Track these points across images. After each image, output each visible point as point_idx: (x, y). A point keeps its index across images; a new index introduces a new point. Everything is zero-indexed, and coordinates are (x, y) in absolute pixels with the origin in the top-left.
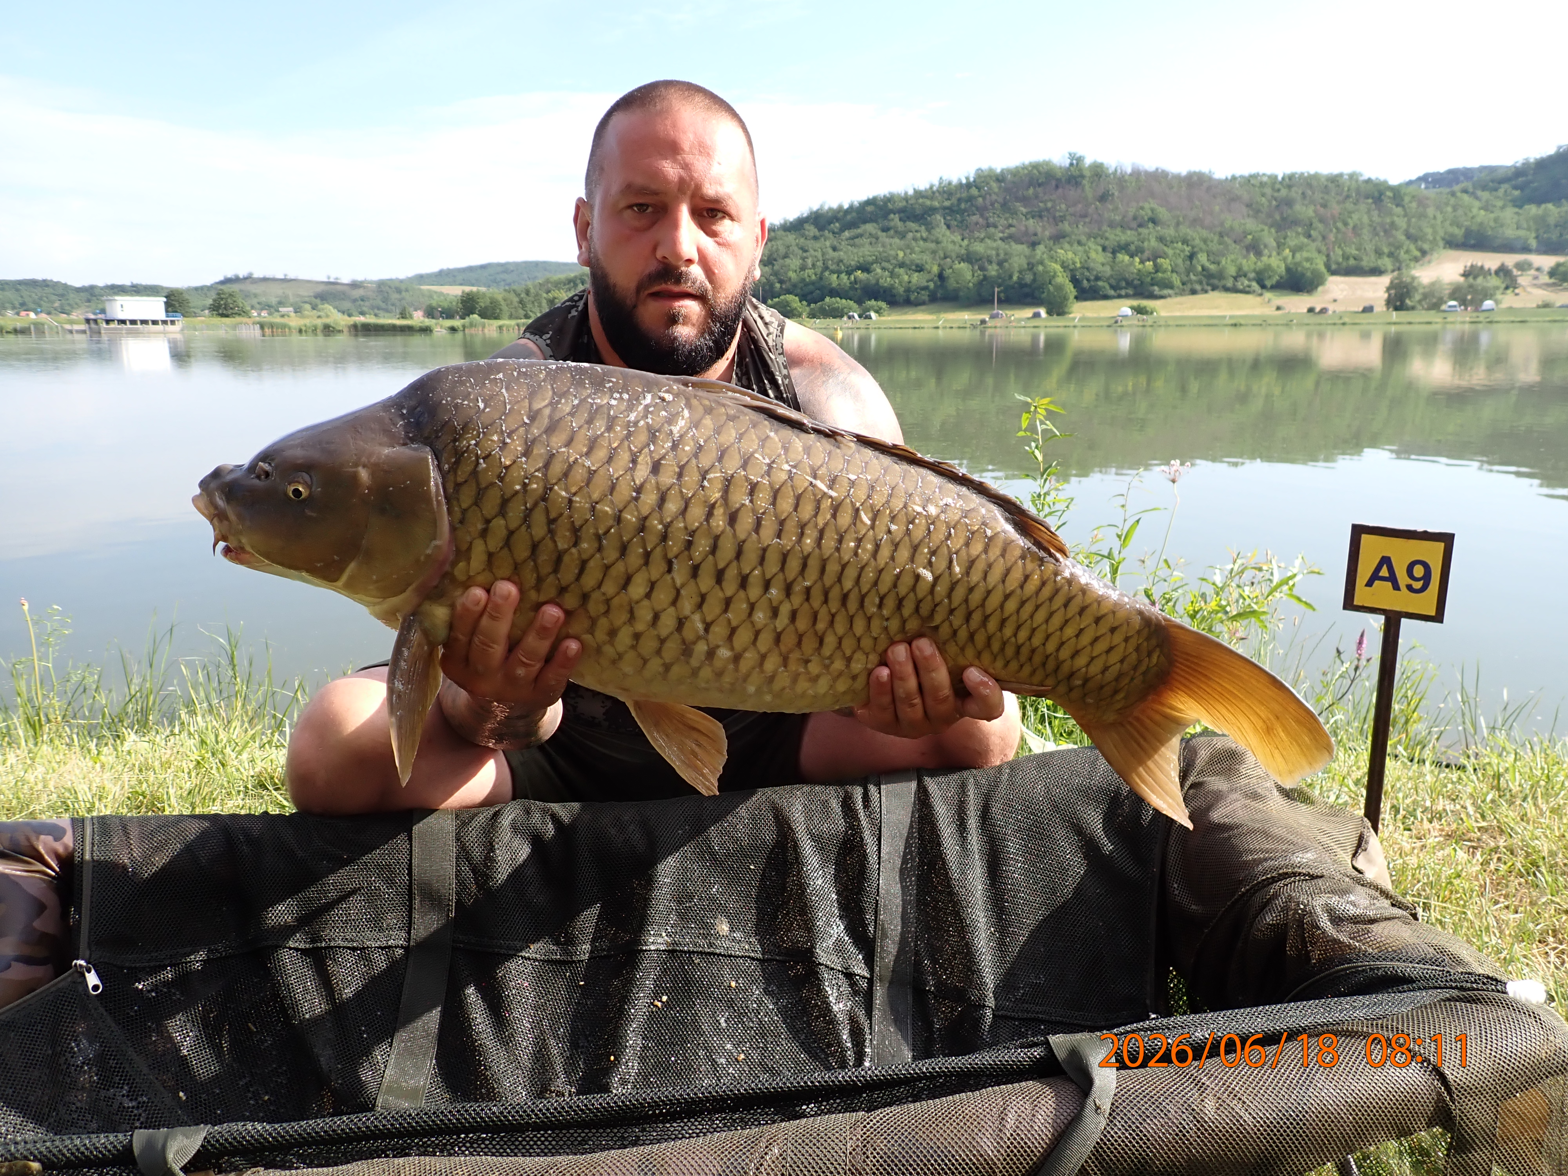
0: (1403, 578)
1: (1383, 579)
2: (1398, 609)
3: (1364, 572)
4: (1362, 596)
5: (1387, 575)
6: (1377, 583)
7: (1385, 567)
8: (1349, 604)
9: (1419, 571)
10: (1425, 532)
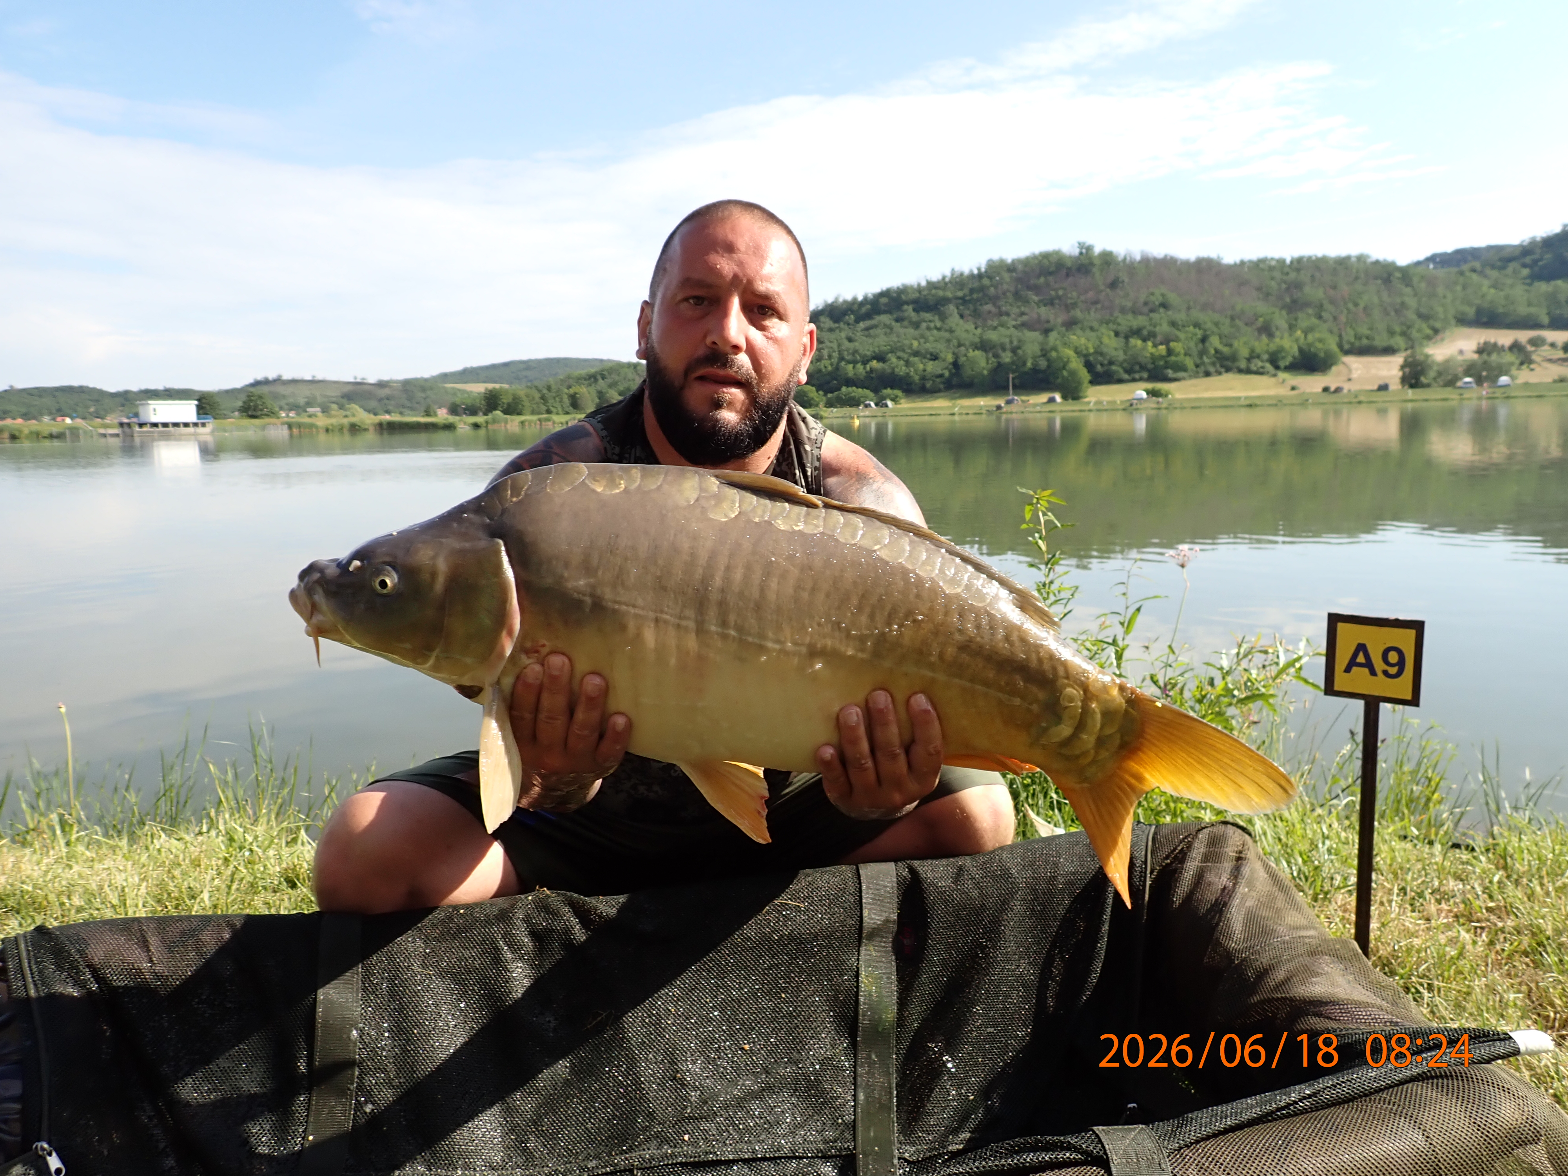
0: (1379, 665)
1: (1360, 665)
2: (1376, 693)
3: (1342, 659)
4: (1341, 681)
5: (1363, 661)
6: (1355, 669)
7: (1361, 655)
8: (1330, 690)
9: (1393, 657)
10: (1397, 620)
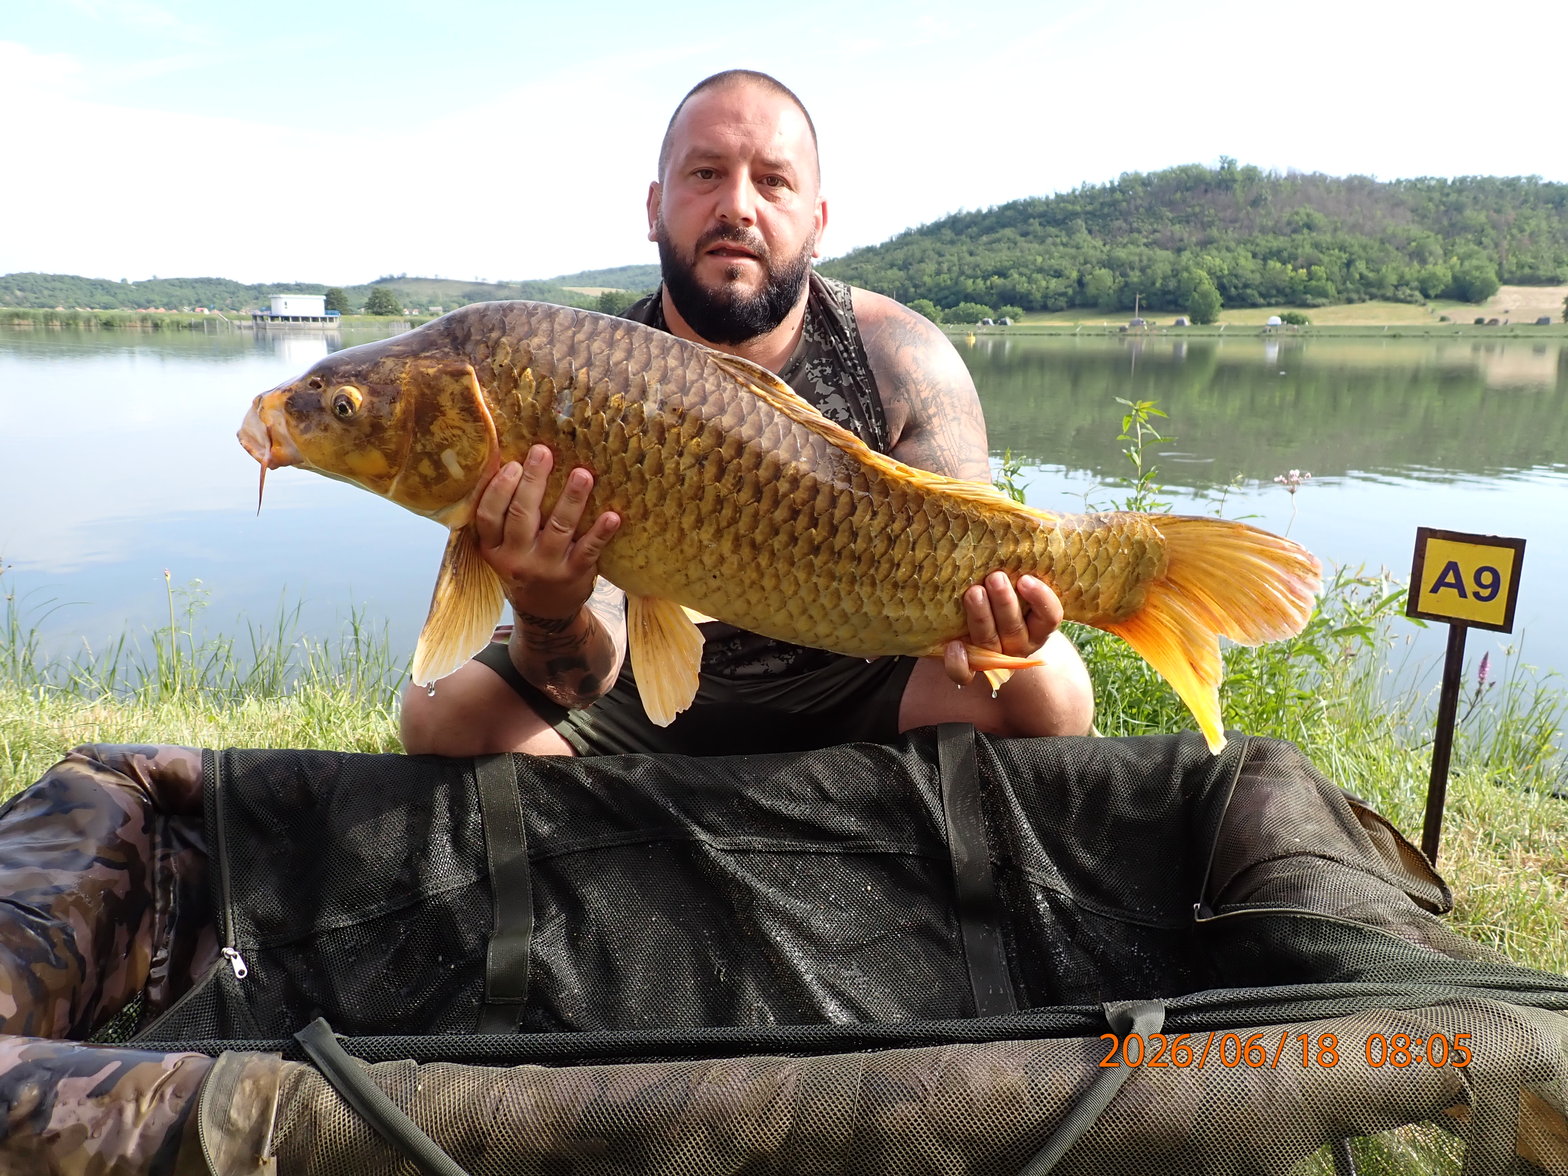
0: (1470, 586)
1: (1449, 585)
2: (1464, 617)
3: (1429, 577)
4: (1426, 602)
5: (1453, 581)
6: (1442, 589)
7: (1451, 573)
8: (1413, 610)
9: (1487, 578)
10: (1495, 537)
